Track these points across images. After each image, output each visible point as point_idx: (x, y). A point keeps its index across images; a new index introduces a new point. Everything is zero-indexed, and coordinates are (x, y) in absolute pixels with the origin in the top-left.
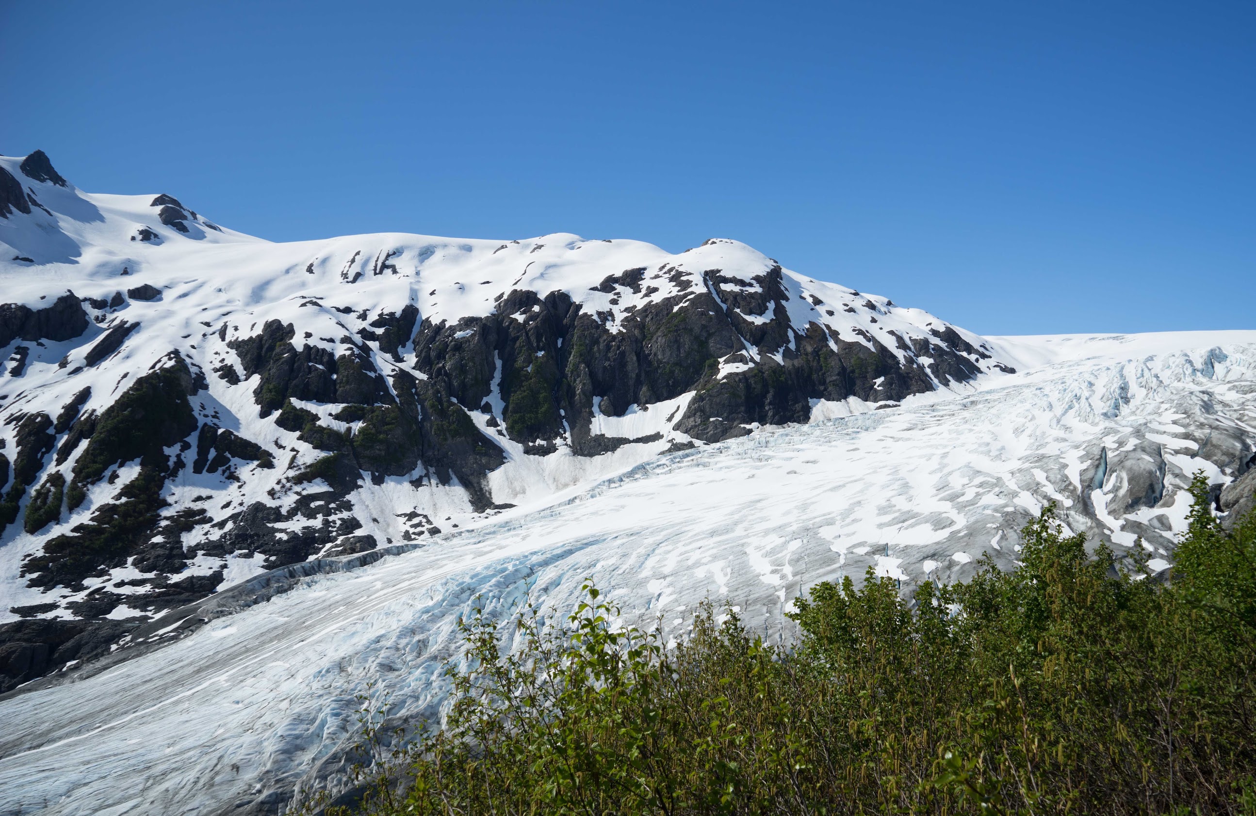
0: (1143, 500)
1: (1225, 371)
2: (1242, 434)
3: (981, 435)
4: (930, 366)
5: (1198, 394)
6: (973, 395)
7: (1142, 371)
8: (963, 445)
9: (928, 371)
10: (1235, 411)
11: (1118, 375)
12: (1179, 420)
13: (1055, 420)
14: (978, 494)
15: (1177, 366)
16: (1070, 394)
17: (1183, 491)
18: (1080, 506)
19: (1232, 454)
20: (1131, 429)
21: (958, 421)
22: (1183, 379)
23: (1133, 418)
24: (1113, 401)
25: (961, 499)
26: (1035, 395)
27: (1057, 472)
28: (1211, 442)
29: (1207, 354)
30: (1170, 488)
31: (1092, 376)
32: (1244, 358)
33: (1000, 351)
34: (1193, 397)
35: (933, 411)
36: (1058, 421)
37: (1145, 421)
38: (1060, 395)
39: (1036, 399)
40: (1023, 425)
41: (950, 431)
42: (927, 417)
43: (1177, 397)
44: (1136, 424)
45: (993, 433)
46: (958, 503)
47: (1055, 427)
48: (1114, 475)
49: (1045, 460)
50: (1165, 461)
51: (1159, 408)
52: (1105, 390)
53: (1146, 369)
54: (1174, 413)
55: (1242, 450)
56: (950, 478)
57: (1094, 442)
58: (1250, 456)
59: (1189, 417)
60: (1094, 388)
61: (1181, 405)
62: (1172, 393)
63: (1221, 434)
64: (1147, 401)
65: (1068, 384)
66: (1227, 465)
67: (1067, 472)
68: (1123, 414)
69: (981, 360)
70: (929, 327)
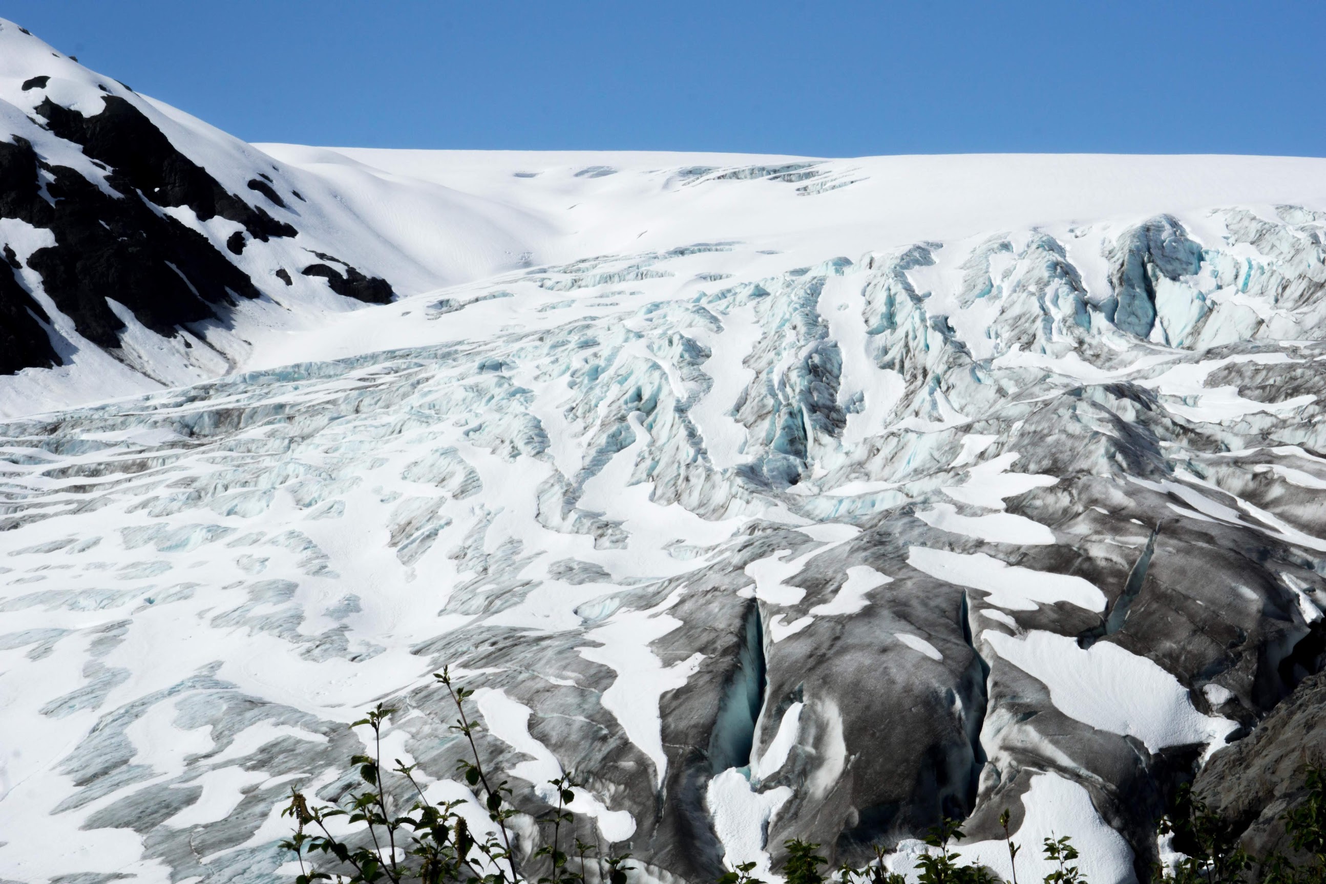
0: (906, 810)
1: (1195, 310)
2: (1265, 554)
3: (258, 552)
4: (39, 260)
5: (1099, 396)
6: (222, 388)
7: (891, 302)
8: (185, 592)
9: (31, 279)
10: (1237, 463)
11: (798, 320)
12: (1033, 494)
13: (557, 492)
14: (252, 796)
15: (1020, 286)
16: (614, 391)
17: (1051, 776)
18: (664, 837)
19: (1230, 630)
20: (853, 532)
21: (162, 492)
22: (1041, 339)
23: (856, 487)
24: (782, 419)
25: (181, 820)
26: (478, 391)
27: (573, 700)
28: (1153, 582)
29: (1128, 244)
30: (1005, 761)
31: (701, 322)
32: (1264, 261)
33: (330, 207)
34: (1083, 408)
35: (57, 448)
36: (571, 497)
37: (902, 500)
38: (576, 394)
39: (480, 407)
40: (433, 514)
41: (127, 534)
42: (33, 476)
43: (1022, 408)
44: (868, 514)
45: (309, 545)
46: (173, 835)
47: (555, 519)
48: (794, 710)
49: (524, 654)
50: (985, 655)
51: (954, 449)
52: (750, 374)
53: (902, 297)
54: (1013, 468)
55: (1264, 614)
56: (134, 732)
57: (714, 579)
58: (1295, 638)
59: (1067, 484)
60: (706, 366)
61: (1038, 438)
62: (1001, 392)
63: (1188, 551)
64: (909, 421)
65: (604, 350)
66: (1213, 673)
67: (609, 700)
68: (818, 471)
69: (253, 245)
70: (37, 96)
